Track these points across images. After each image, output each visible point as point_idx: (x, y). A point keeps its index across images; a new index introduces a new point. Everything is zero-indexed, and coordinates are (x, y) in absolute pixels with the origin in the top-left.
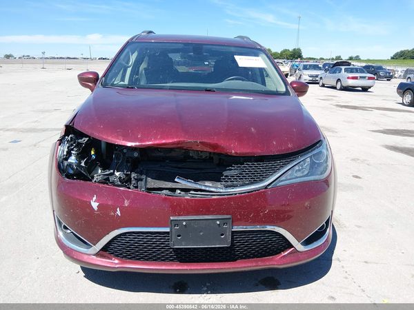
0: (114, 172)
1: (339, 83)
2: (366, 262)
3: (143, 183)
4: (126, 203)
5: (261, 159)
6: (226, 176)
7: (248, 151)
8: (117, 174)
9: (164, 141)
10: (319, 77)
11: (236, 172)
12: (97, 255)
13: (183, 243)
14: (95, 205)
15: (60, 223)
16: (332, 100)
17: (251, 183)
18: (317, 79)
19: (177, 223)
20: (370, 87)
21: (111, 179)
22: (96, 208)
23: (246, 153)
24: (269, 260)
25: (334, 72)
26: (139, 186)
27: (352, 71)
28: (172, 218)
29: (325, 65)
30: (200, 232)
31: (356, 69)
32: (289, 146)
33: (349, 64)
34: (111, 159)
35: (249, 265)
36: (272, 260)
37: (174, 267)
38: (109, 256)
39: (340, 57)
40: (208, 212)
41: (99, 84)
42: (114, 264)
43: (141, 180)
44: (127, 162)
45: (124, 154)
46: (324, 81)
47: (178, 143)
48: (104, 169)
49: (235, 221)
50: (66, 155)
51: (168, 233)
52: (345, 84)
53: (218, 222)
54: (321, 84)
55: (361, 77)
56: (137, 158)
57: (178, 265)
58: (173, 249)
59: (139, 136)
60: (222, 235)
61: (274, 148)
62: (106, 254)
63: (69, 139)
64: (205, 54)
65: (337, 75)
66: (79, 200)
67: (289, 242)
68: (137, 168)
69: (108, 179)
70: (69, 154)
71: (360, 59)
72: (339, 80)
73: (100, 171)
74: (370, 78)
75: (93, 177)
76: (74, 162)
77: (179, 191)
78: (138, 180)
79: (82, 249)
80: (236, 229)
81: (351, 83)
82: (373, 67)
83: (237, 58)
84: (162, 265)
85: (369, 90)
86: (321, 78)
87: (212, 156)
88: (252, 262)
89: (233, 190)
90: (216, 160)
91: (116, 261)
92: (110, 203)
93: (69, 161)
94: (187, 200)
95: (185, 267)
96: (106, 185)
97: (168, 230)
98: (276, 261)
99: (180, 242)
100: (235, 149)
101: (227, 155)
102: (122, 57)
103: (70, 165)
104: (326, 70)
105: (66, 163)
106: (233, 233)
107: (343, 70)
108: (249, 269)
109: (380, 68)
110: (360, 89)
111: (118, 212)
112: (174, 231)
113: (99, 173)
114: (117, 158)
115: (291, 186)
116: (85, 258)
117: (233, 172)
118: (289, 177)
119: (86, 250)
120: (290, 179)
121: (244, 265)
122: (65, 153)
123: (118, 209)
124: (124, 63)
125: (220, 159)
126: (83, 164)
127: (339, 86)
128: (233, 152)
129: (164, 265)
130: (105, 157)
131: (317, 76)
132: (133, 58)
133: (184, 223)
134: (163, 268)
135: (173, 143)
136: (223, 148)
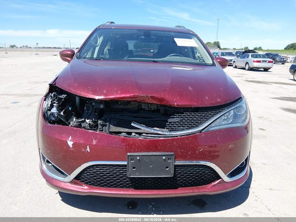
0: (85, 120)
1: (247, 65)
2: (270, 189)
3: (107, 128)
4: (94, 142)
5: (197, 110)
6: (170, 123)
7: (187, 104)
8: (88, 121)
9: (123, 96)
10: (233, 61)
11: (178, 120)
12: (71, 182)
13: (137, 174)
14: (70, 143)
15: (44, 158)
16: (242, 77)
17: (190, 128)
18: (231, 62)
19: (132, 158)
20: (270, 68)
21: (83, 125)
22: (71, 146)
23: (185, 105)
24: (202, 188)
25: (244, 58)
26: (104, 130)
27: (257, 56)
28: (128, 154)
29: (236, 53)
30: (150, 165)
31: (260, 55)
32: (218, 100)
33: (255, 52)
34: (83, 111)
35: (188, 191)
36: (205, 188)
37: (130, 193)
38: (80, 183)
39: (247, 48)
40: (156, 150)
41: (75, 57)
42: (83, 189)
43: (106, 126)
44: (95, 112)
45: (93, 106)
46: (237, 64)
47: (134, 97)
48: (78, 118)
49: (177, 157)
50: (50, 107)
51: (125, 166)
52: (251, 66)
53: (164, 158)
54: (234, 66)
55: (263, 61)
56: (102, 109)
57: (133, 191)
58: (129, 178)
59: (105, 92)
60: (167, 168)
61: (207, 102)
62: (78, 182)
63: (53, 95)
64: (152, 37)
65: (246, 60)
66: (58, 139)
67: (218, 174)
68: (103, 116)
69: (80, 125)
70: (52, 106)
71: (262, 49)
72: (247, 63)
73: (74, 119)
74: (269, 62)
75: (70, 123)
76: (55, 112)
77: (134, 134)
78: (103, 126)
79: (60, 178)
80: (177, 163)
81: (256, 65)
82: (271, 54)
83: (176, 40)
84: (120, 191)
85: (269, 70)
86: (234, 62)
87: (159, 108)
88: (189, 189)
89: (175, 133)
90: (162, 111)
91: (86, 187)
92: (82, 142)
93: (52, 111)
94: (140, 140)
95: (138, 193)
96: (79, 129)
97: (125, 163)
98: (208, 189)
99: (135, 173)
100: (176, 102)
101: (171, 107)
102: (92, 39)
103: (52, 114)
104: (238, 56)
105: (49, 113)
106: (175, 166)
107: (250, 56)
108: (187, 195)
109: (277, 55)
110: (263, 69)
111: (88, 149)
112: (130, 164)
113: (74, 121)
114: (88, 110)
115: (220, 131)
116: (63, 185)
117: (175, 120)
118: (218, 124)
119: (63, 179)
120: (218, 126)
121: (183, 192)
122: (49, 106)
123: (88, 147)
124: (93, 43)
125: (165, 110)
126: (62, 113)
127: (247, 67)
128: (176, 104)
129: (122, 190)
130: (78, 109)
131: (231, 60)
132: (100, 40)
133: (138, 158)
134: (122, 193)
135: (130, 97)
136: (168, 101)
